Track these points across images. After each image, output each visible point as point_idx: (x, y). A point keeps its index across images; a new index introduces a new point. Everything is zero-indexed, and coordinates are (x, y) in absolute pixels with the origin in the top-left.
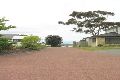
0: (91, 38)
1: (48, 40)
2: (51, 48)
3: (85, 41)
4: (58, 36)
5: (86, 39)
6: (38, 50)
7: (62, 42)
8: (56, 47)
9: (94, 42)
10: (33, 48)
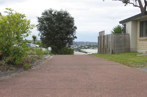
0: (137, 21)
1: (45, 28)
2: (51, 57)
3: (124, 30)
4: (66, 14)
5: (125, 25)
6: (25, 69)
7: (76, 37)
8: (62, 54)
9: (142, 36)
10: (15, 60)
